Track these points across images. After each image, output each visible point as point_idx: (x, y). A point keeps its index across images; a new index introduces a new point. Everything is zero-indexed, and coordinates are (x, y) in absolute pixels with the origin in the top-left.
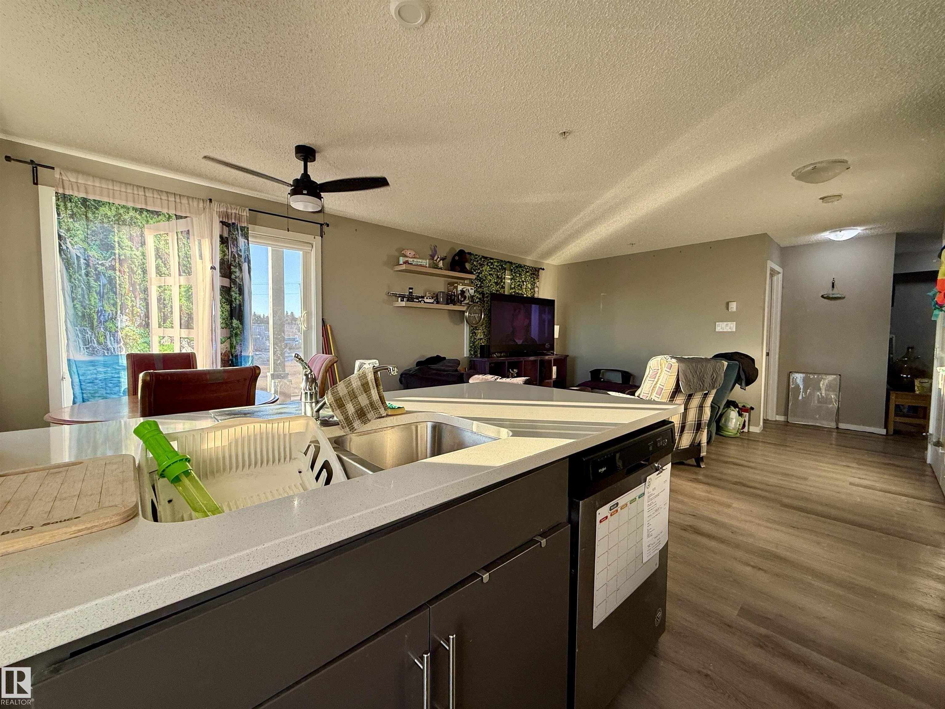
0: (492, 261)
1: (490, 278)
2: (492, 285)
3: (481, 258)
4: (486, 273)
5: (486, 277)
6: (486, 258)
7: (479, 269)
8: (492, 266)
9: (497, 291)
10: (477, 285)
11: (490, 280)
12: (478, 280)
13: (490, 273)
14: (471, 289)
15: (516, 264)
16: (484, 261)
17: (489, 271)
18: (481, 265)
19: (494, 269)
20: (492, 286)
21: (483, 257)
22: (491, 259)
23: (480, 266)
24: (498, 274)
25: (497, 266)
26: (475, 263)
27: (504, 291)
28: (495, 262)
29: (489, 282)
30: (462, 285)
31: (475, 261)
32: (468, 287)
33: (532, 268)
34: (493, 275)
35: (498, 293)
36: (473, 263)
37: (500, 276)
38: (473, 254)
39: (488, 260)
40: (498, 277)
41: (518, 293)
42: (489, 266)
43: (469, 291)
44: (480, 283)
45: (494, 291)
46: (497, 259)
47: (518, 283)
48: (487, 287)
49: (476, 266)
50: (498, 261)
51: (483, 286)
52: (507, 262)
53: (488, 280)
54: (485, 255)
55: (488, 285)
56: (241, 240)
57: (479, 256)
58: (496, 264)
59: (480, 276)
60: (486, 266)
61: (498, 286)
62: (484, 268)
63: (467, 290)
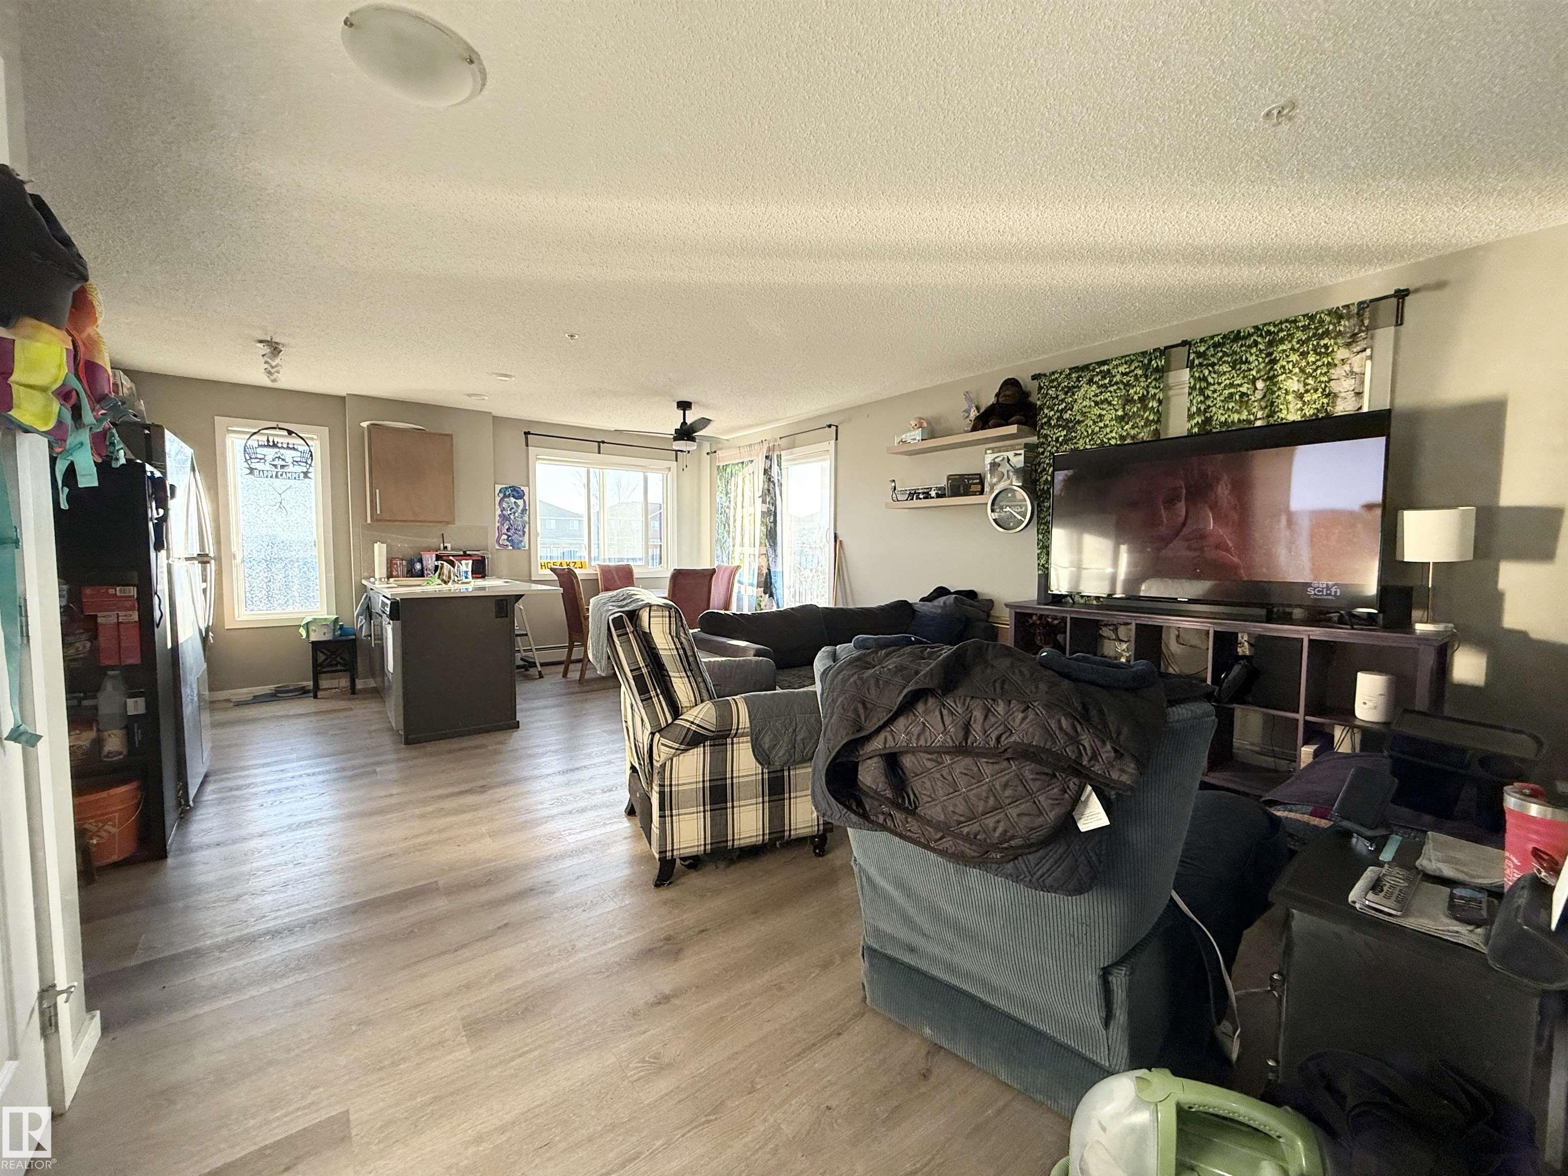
0: (1105, 368)
1: (1100, 411)
2: (1106, 426)
3: (1068, 376)
4: (1087, 403)
5: (1084, 414)
6: (1086, 368)
7: (1063, 401)
8: (1107, 381)
9: (1122, 438)
10: (1057, 440)
11: (1100, 416)
12: (1060, 426)
13: (1098, 399)
14: (1016, 455)
15: (1212, 337)
16: (1078, 378)
17: (1096, 395)
18: (1070, 390)
19: (1116, 383)
20: (1108, 430)
21: (1074, 369)
22: (1104, 363)
23: (1066, 393)
24: (1132, 391)
25: (1123, 374)
26: (1050, 392)
27: (1157, 432)
28: (1117, 366)
29: (1095, 423)
30: (993, 453)
31: (1052, 387)
32: (1005, 454)
33: (1312, 318)
34: (1110, 403)
35: (1128, 441)
36: (1047, 394)
37: (1136, 397)
38: (1045, 375)
39: (1093, 370)
40: (1128, 401)
42: (1096, 383)
43: (1009, 460)
44: (1065, 433)
45: (1113, 442)
46: (1122, 357)
47: (1226, 392)
48: (1087, 437)
49: (1054, 398)
50: (1128, 360)
51: (1076, 437)
52: (1166, 348)
53: (1094, 417)
54: (1080, 363)
55: (1093, 431)
56: (775, 468)
57: (1061, 373)
58: (1122, 369)
59: (1066, 416)
60: (1086, 387)
61: (1131, 424)
62: (1079, 395)
63: (1004, 459)
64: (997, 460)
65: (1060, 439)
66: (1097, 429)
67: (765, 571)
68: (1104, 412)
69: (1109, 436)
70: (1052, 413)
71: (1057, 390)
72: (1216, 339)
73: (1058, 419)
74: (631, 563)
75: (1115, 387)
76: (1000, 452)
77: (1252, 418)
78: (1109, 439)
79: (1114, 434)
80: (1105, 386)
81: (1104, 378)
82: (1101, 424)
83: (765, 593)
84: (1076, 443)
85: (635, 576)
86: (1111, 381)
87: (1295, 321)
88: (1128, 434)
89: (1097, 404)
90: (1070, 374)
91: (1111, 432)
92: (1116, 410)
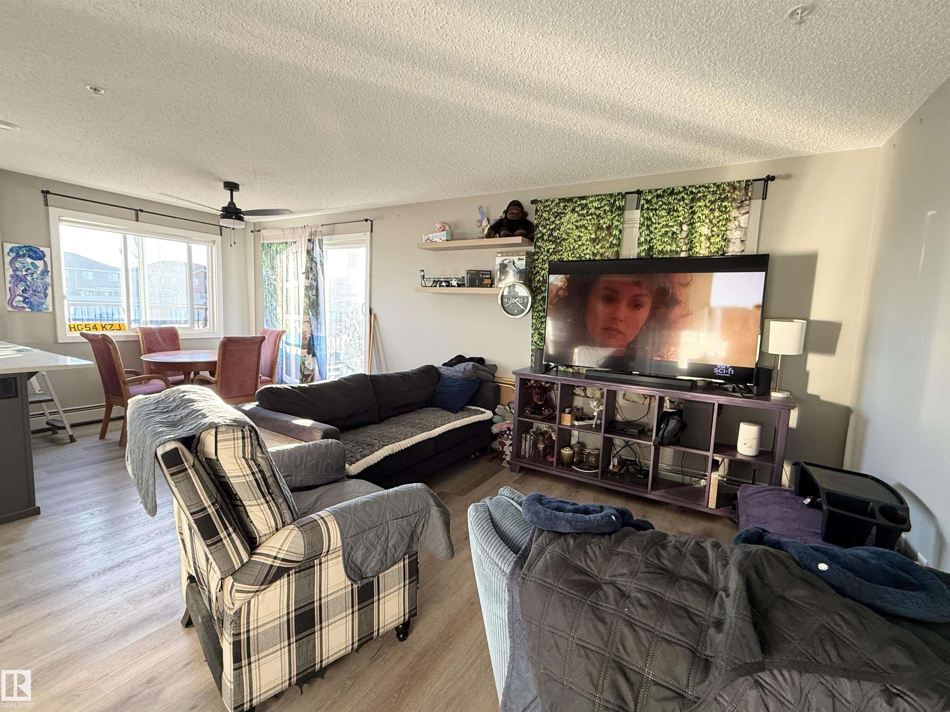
0: (584, 202)
1: (579, 233)
2: (583, 244)
3: (558, 205)
4: (570, 226)
5: (568, 234)
6: (570, 200)
7: (553, 222)
8: (585, 212)
9: (594, 254)
10: (548, 250)
11: (579, 236)
12: (551, 241)
13: (578, 224)
14: (519, 259)
15: (656, 190)
16: (564, 207)
17: (577, 221)
18: (558, 215)
19: (591, 214)
20: (585, 247)
21: (562, 200)
22: (583, 198)
23: (556, 217)
24: (602, 221)
25: (596, 208)
26: (544, 215)
27: (617, 253)
28: (591, 202)
29: (575, 241)
30: (502, 256)
31: (545, 211)
32: (512, 258)
33: (718, 186)
34: (586, 228)
35: (598, 257)
36: (542, 216)
37: (604, 226)
38: (541, 201)
39: (576, 203)
40: (599, 228)
41: (661, 252)
42: (577, 212)
43: (514, 263)
44: (554, 246)
45: (588, 257)
46: (596, 196)
47: (663, 230)
48: (570, 251)
49: (547, 220)
50: (600, 198)
51: (562, 250)
52: (627, 193)
53: (575, 237)
54: (567, 196)
55: (574, 247)
56: (317, 250)
57: (552, 202)
58: (596, 204)
59: (555, 234)
60: (570, 214)
61: (600, 245)
62: (565, 219)
63: (510, 262)
64: (505, 262)
65: (551, 251)
66: (577, 246)
67: (308, 335)
68: (582, 235)
69: (585, 252)
70: (545, 231)
71: (549, 214)
72: (659, 192)
73: (549, 236)
74: (176, 326)
75: (590, 217)
76: (507, 256)
77: (679, 249)
78: (585, 254)
79: (588, 251)
80: (583, 215)
81: (583, 209)
82: (580, 243)
83: (309, 353)
84: (561, 255)
85: (181, 337)
86: (587, 212)
87: (708, 187)
88: (598, 252)
89: (577, 227)
90: (559, 203)
91: (587, 249)
92: (591, 234)
